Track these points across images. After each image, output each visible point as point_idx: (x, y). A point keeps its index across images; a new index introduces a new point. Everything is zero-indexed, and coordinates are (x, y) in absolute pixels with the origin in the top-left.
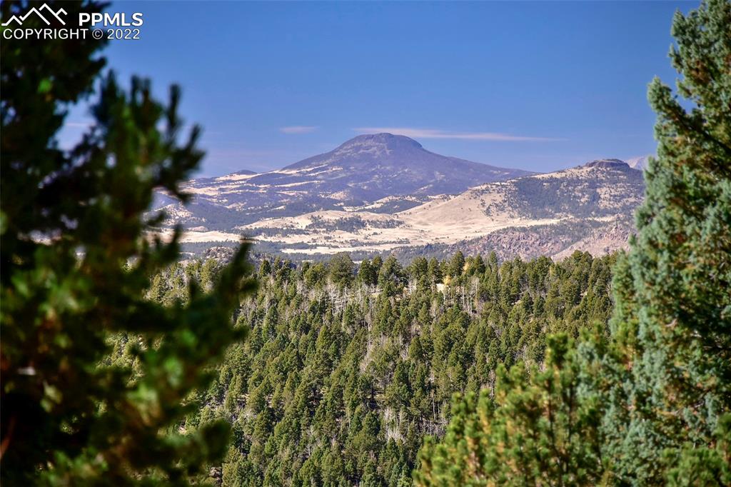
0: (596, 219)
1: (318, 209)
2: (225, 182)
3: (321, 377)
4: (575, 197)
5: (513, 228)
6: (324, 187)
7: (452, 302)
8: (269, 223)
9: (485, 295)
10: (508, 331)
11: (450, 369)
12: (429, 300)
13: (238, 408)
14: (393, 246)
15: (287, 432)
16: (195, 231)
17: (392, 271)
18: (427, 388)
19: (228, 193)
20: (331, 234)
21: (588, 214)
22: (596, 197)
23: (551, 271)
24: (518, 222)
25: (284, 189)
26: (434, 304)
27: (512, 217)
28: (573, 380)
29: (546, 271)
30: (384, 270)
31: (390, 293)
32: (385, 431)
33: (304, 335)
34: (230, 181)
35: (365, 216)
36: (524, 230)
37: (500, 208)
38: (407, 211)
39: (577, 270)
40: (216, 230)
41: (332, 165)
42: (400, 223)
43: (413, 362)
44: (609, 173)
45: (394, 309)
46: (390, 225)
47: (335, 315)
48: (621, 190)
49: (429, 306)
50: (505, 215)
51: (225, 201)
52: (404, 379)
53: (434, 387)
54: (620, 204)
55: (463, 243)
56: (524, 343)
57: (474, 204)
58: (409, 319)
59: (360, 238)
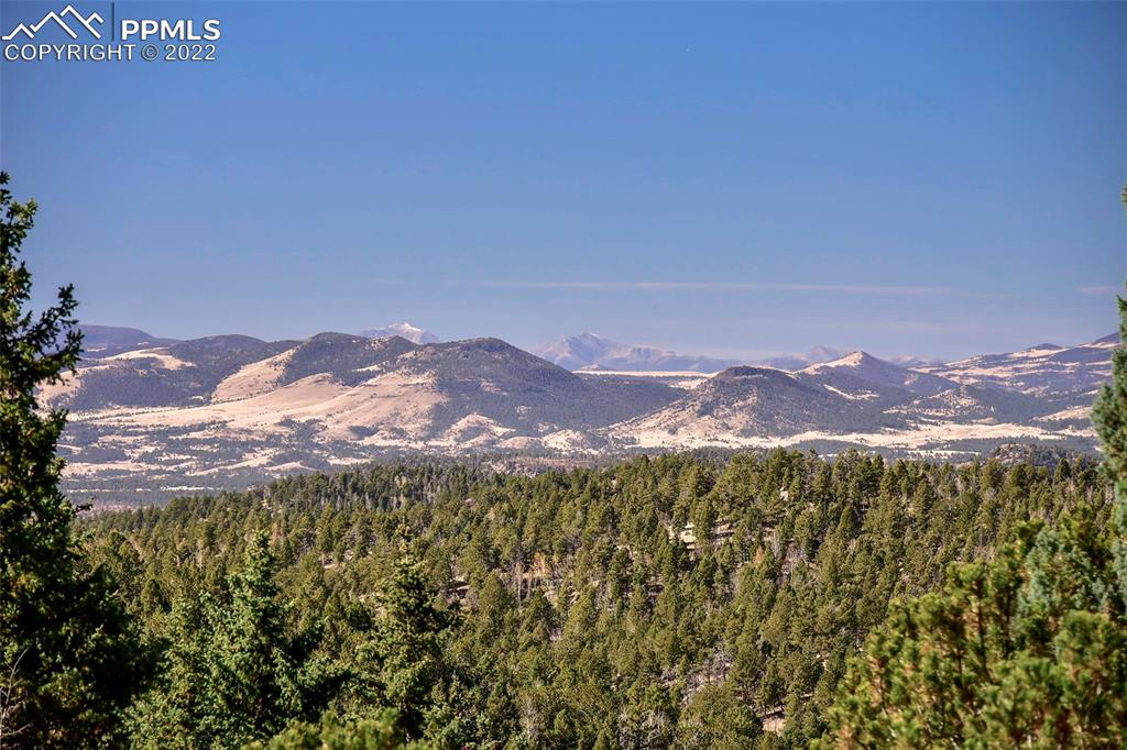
2: (1020, 360)
8: (1078, 412)
16: (982, 423)
19: (1024, 373)
25: (1098, 368)
28: (1011, 580)
34: (1027, 358)
40: (1008, 422)
51: (1021, 384)
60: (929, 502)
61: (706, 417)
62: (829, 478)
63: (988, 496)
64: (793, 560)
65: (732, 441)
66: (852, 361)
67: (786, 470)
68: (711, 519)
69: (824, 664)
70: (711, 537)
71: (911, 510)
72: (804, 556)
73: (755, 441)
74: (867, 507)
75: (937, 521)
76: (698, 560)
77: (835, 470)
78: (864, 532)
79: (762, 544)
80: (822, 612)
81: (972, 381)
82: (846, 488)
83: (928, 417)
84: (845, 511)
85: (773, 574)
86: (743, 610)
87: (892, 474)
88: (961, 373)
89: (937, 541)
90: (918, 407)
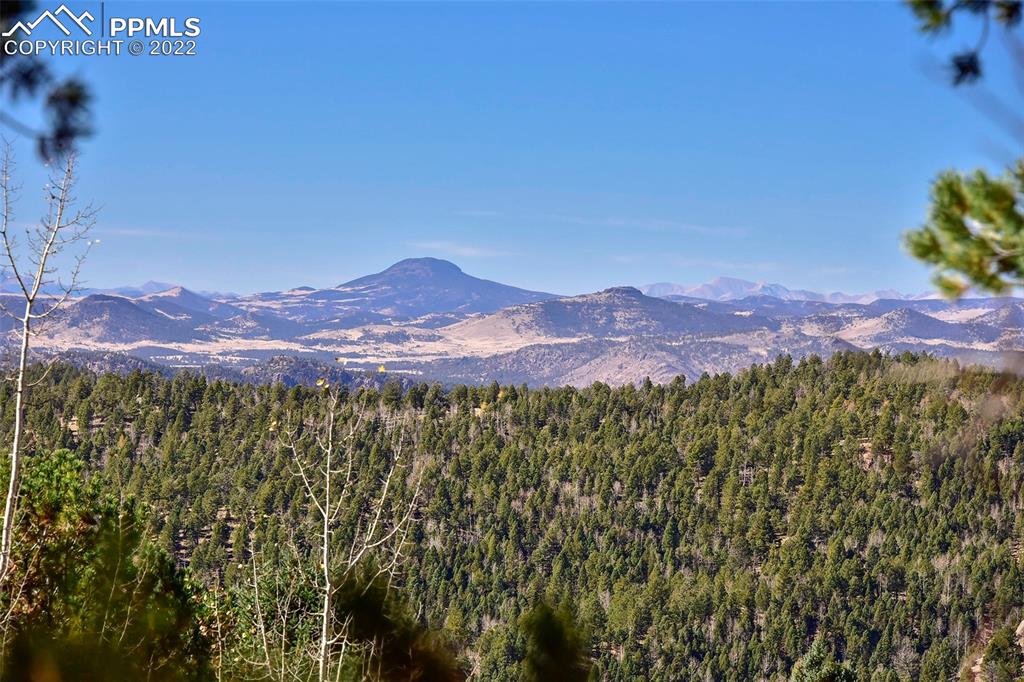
0: (612, 339)
1: (368, 323)
2: (288, 297)
3: (373, 490)
4: (594, 319)
5: (540, 346)
6: (374, 304)
7: (488, 425)
8: (325, 334)
9: (516, 420)
10: (536, 454)
11: (485, 486)
12: (467, 423)
13: (301, 516)
14: (434, 358)
15: (343, 538)
16: (261, 339)
17: (436, 396)
18: (463, 503)
19: (289, 306)
20: (380, 346)
21: (606, 334)
22: (612, 320)
23: (574, 400)
24: (543, 340)
25: (339, 304)
26: (473, 426)
27: (539, 335)
29: (570, 400)
30: (429, 395)
31: (434, 416)
32: (428, 540)
33: (358, 452)
34: (292, 296)
35: (409, 331)
36: (548, 346)
37: (529, 327)
38: (447, 328)
39: (596, 400)
40: (278, 339)
41: (382, 284)
42: (440, 337)
43: (453, 479)
44: (624, 299)
45: (437, 430)
46: (431, 339)
47: (386, 434)
48: (634, 314)
49: (467, 428)
50: (533, 332)
51: (287, 313)
52: (446, 494)
53: (471, 502)
54: (633, 327)
55: (495, 357)
56: (549, 465)
57: (506, 324)
58: (450, 440)
59: (405, 350)
60: (237, 409)
61: (74, 328)
62: (169, 390)
63: (276, 407)
64: (144, 445)
65: (91, 345)
66: (174, 293)
67: (141, 383)
68: (89, 415)
69: (166, 519)
70: (89, 427)
71: (223, 413)
72: (151, 442)
73: (107, 346)
74: (195, 410)
75: (241, 422)
76: (80, 443)
77: (174, 385)
78: (192, 428)
79: (124, 433)
80: (165, 483)
81: (254, 309)
82: (181, 397)
83: (224, 333)
84: (180, 413)
85: (131, 455)
86: (110, 478)
87: (211, 389)
88: (247, 304)
89: (241, 436)
90: (217, 326)
